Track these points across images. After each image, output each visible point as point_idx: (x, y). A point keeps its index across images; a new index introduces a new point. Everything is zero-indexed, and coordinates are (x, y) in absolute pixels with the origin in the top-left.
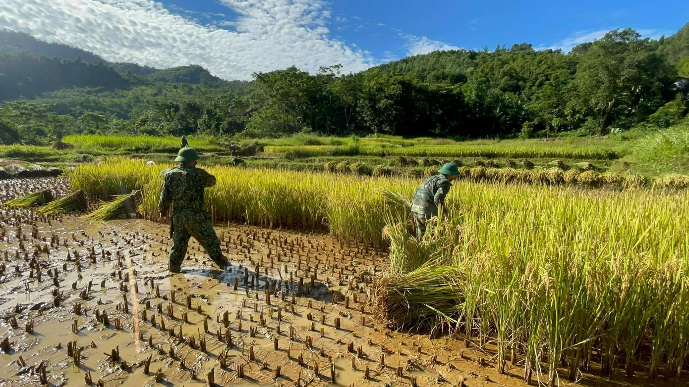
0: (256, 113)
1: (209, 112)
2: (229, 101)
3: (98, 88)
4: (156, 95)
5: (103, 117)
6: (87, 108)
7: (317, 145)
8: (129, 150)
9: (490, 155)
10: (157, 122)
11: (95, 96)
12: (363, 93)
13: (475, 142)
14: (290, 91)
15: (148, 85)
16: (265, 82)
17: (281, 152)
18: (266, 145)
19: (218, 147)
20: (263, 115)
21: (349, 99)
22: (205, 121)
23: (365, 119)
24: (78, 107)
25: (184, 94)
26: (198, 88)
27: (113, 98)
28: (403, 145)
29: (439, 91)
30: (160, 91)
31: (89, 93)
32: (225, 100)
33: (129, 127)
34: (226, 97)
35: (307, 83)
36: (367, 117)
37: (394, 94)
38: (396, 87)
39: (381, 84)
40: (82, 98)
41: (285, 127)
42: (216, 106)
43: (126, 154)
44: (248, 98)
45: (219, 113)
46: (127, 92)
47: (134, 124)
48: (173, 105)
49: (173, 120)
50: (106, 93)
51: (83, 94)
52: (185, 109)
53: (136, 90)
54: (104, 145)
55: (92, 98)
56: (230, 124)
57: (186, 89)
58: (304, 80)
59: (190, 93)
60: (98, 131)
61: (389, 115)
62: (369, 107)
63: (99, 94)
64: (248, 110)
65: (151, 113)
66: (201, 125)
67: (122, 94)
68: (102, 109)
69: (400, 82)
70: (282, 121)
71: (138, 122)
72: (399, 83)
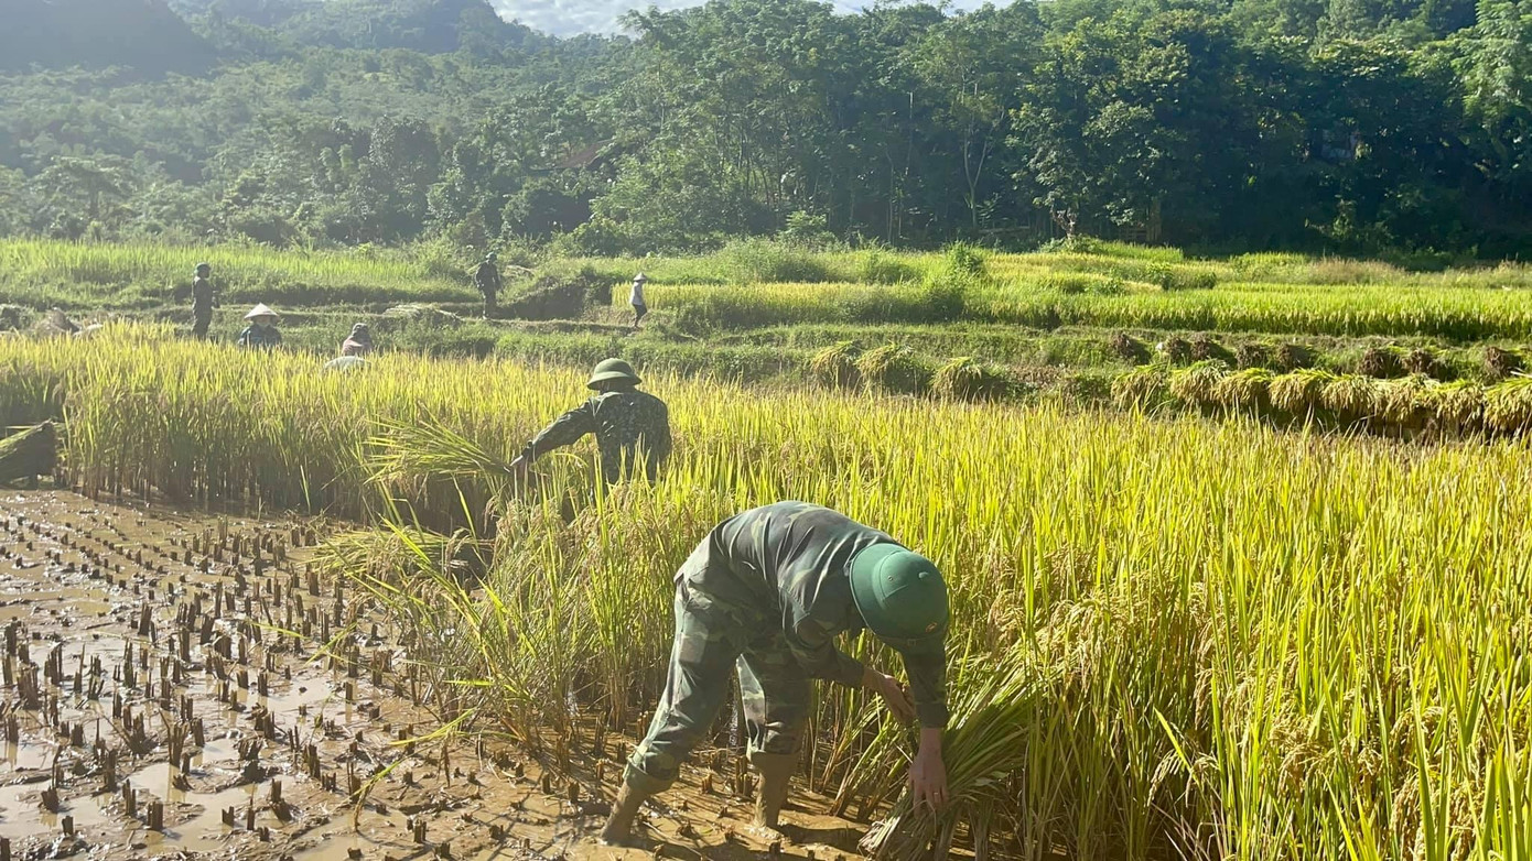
0: (633, 161)
1: (469, 158)
2: (545, 115)
3: (111, 70)
4: (304, 93)
5: (111, 176)
6: (70, 140)
7: (811, 281)
8: (154, 293)
9: (1462, 331)
10: (294, 195)
11: (98, 100)
12: (1033, 79)
13: (1481, 276)
14: (757, 75)
15: (275, 58)
16: (668, 44)
17: (665, 305)
18: (620, 279)
19: (453, 286)
20: (655, 169)
21: (978, 103)
22: (451, 188)
23: (1041, 178)
24: (43, 138)
25: (401, 89)
26: (449, 65)
27: (160, 104)
28: (1169, 284)
29: (1348, 67)
30: (319, 82)
31: (82, 87)
32: (528, 111)
33: (200, 210)
34: (534, 101)
35: (818, 43)
36: (1047, 169)
37: (1157, 83)
38: (1164, 54)
39: (1105, 44)
40: (58, 107)
41: (732, 215)
42: (493, 136)
43: (143, 306)
44: (605, 106)
45: (503, 158)
46: (204, 83)
47: (219, 198)
48: (350, 132)
49: (345, 187)
50: (137, 87)
51: (63, 91)
52: (386, 148)
53: (238, 78)
54: (80, 275)
55: (90, 105)
56: (538, 199)
57: (408, 70)
58: (807, 35)
59: (420, 86)
60: (95, 223)
61: (1133, 164)
62: (1056, 134)
63: (115, 92)
64: (605, 149)
65: (272, 162)
66: (438, 205)
67: (188, 89)
68: (121, 146)
69: (1181, 36)
70: (726, 188)
71: (232, 191)
72: (1176, 37)
